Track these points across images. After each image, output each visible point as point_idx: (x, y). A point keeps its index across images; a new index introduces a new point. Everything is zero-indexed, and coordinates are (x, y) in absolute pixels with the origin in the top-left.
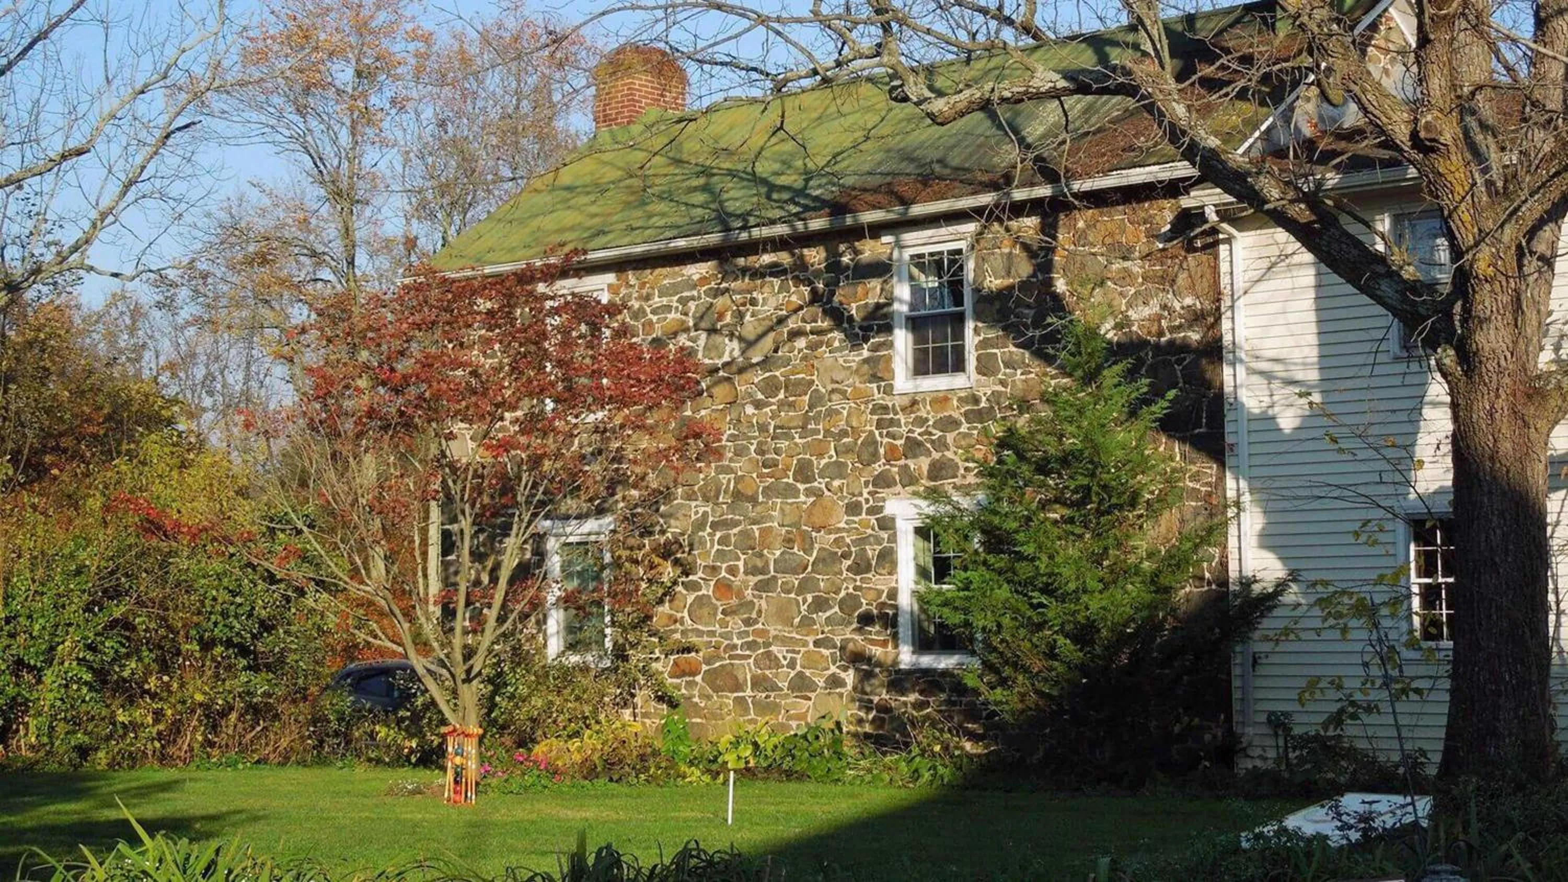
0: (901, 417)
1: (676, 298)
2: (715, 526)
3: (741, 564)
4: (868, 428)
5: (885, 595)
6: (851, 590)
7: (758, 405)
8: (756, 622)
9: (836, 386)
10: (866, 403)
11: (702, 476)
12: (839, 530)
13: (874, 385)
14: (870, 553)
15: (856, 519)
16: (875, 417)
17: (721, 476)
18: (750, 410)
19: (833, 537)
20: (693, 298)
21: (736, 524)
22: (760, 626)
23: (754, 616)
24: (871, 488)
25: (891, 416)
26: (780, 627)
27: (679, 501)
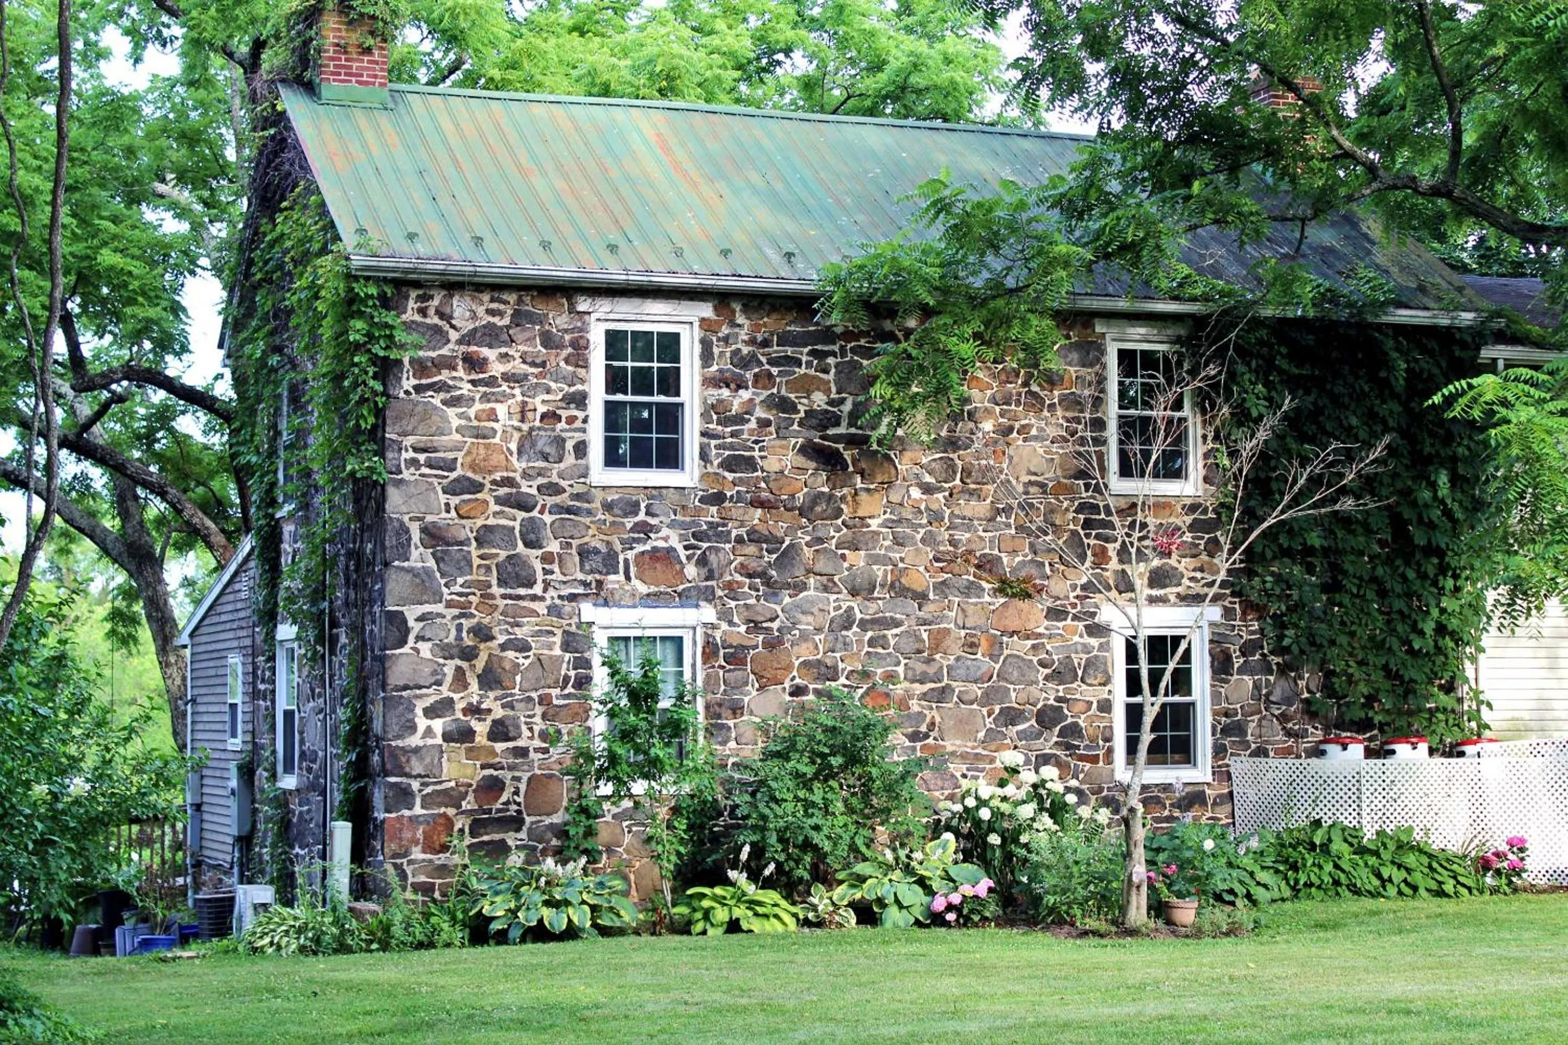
0: (1115, 519)
1: (806, 350)
2: (863, 625)
3: (900, 670)
4: (1071, 527)
5: (1095, 706)
6: (1052, 702)
7: (928, 489)
8: (927, 736)
9: (1033, 478)
10: (1072, 500)
11: (846, 565)
12: (1040, 635)
13: (1081, 482)
14: (1076, 662)
15: (1061, 624)
16: (1082, 517)
17: (875, 567)
18: (916, 493)
19: (1029, 643)
20: (834, 354)
21: (898, 624)
22: (930, 741)
23: (923, 729)
24: (1078, 592)
25: (1103, 516)
26: (958, 742)
27: (811, 592)
